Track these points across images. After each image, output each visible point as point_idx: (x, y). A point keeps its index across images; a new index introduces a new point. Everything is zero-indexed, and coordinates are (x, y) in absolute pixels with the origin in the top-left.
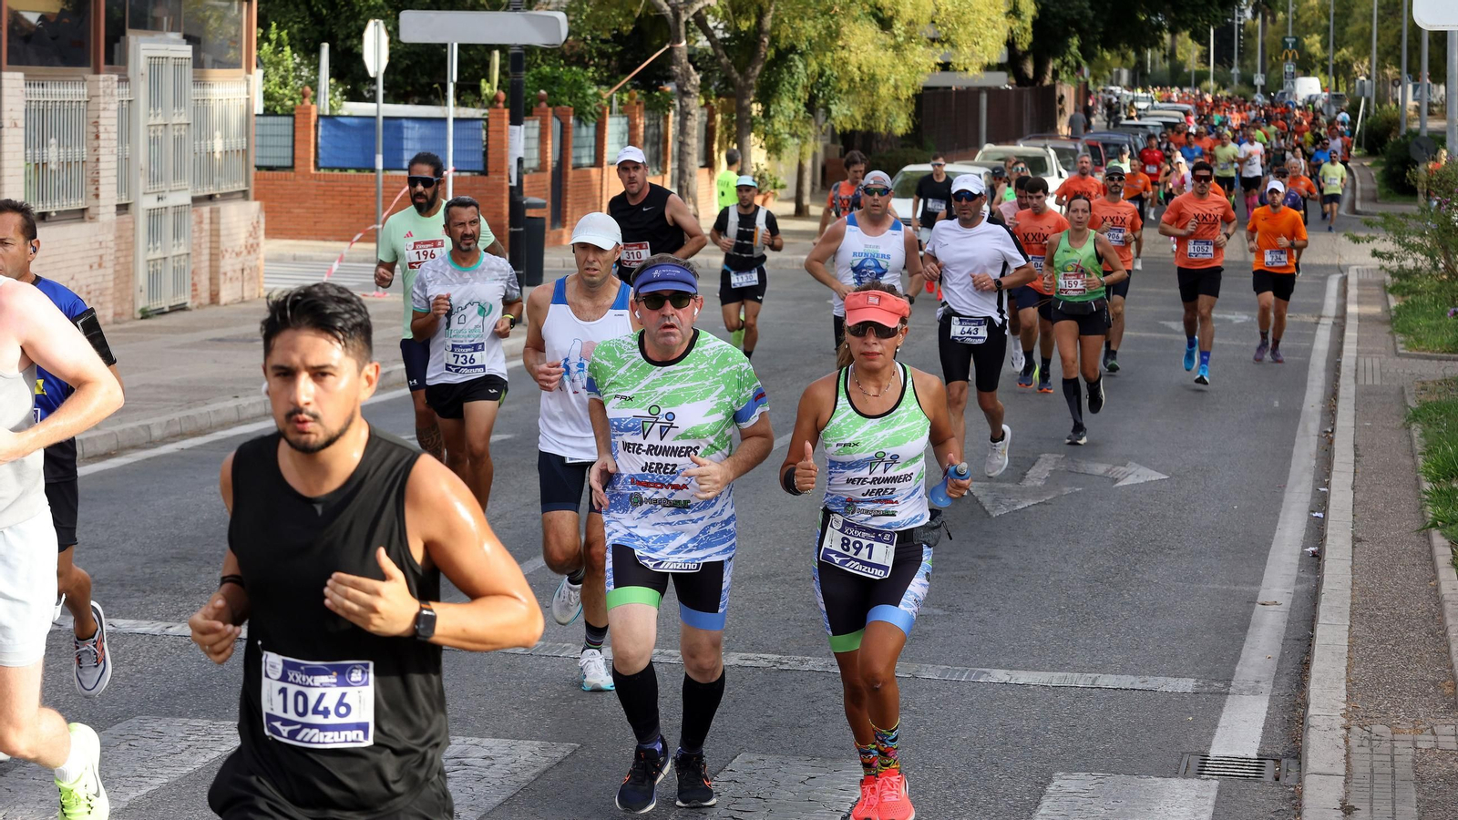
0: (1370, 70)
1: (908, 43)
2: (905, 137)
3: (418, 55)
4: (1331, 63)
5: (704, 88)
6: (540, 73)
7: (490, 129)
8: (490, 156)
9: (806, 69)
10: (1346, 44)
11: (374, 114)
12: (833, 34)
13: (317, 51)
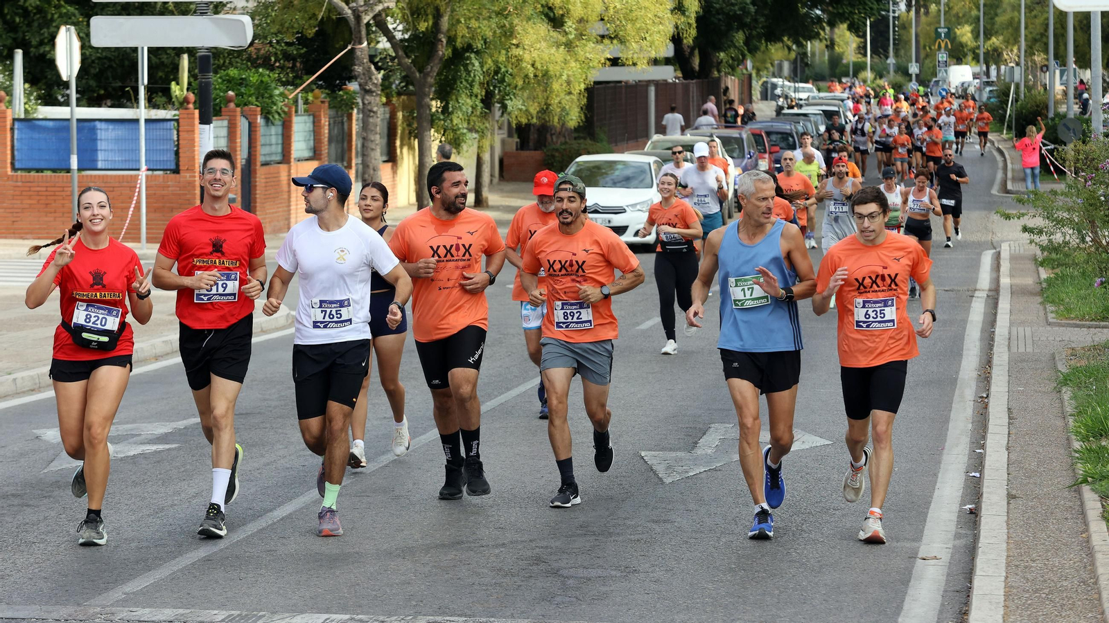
0: (1019, 57)
1: (579, 40)
2: (577, 130)
3: (110, 60)
4: (981, 52)
5: (386, 86)
6: (227, 75)
7: (180, 129)
8: (181, 155)
9: (482, 67)
10: (996, 33)
11: (68, 117)
12: (508, 33)
13: (11, 57)
